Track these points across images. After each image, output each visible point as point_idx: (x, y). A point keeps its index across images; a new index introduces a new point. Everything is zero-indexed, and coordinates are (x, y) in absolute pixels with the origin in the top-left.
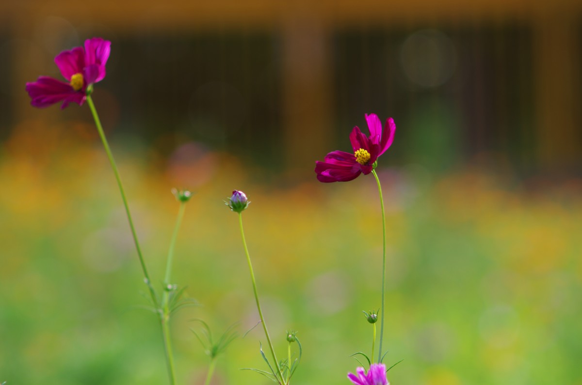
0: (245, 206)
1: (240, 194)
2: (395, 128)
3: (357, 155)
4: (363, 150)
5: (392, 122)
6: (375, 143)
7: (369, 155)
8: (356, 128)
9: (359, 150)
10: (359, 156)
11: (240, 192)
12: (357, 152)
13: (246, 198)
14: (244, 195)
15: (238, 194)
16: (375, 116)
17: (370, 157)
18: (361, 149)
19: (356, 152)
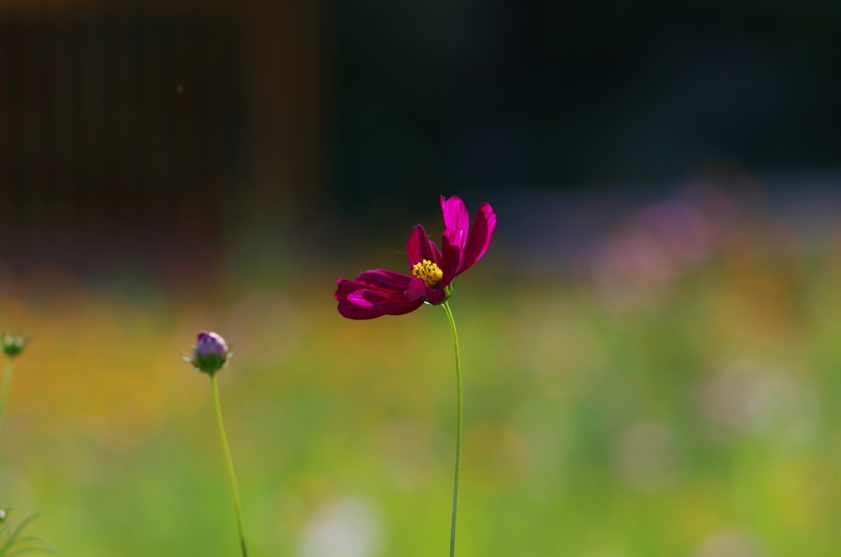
0: (223, 361)
1: (213, 339)
2: (494, 222)
3: (418, 272)
4: (429, 262)
5: (490, 210)
6: (454, 245)
7: (439, 273)
8: (419, 227)
9: (422, 263)
10: (420, 272)
11: (213, 335)
12: (418, 267)
13: (226, 348)
14: (221, 341)
15: (209, 340)
16: (458, 202)
17: (441, 277)
18: (425, 261)
19: (415, 266)
